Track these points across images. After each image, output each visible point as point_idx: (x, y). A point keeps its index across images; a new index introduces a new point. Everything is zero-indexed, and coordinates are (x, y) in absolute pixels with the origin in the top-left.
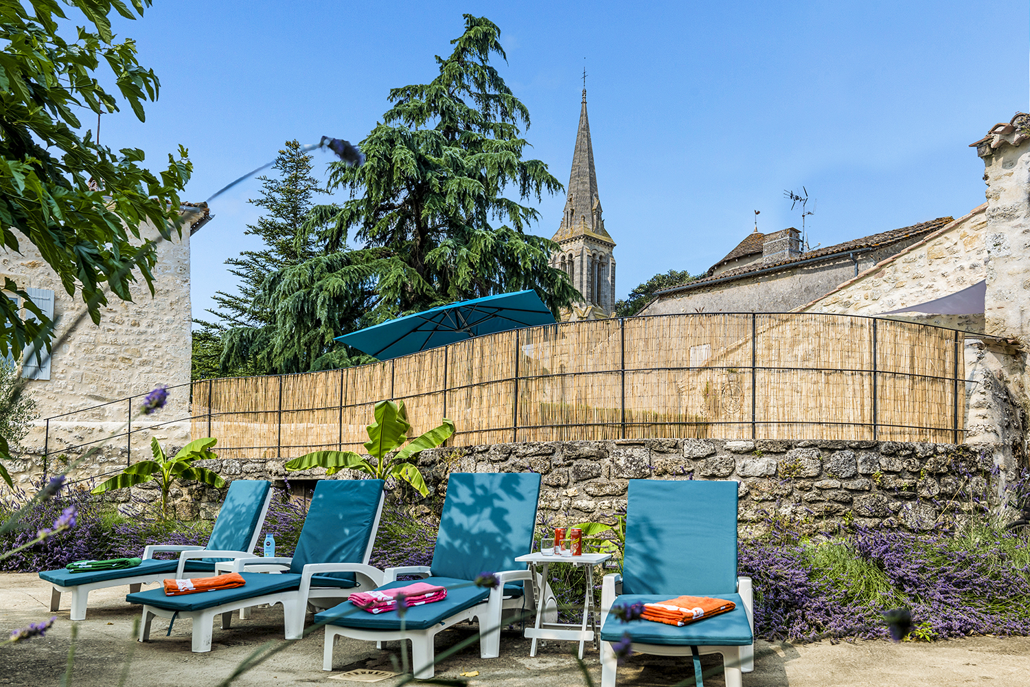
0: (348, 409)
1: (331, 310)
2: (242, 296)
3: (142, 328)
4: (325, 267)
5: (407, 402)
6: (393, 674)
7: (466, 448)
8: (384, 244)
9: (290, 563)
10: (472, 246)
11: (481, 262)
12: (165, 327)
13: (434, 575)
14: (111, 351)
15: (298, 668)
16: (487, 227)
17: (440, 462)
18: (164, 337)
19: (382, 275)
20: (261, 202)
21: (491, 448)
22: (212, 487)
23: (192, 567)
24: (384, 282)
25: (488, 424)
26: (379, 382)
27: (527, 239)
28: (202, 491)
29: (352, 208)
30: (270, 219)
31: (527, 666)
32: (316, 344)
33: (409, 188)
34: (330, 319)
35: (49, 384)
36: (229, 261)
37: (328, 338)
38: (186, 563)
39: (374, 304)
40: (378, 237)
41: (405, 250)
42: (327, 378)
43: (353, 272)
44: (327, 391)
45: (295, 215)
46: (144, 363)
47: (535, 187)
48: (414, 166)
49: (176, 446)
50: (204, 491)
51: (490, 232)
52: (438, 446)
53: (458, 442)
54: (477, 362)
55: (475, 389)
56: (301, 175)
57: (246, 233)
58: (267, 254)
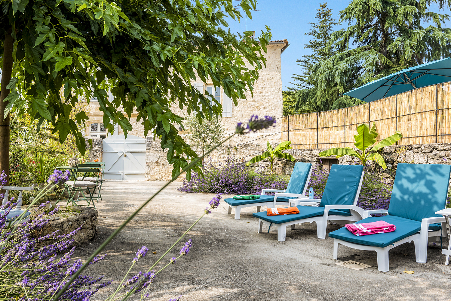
0: (348, 127)
1: (342, 77)
2: (303, 75)
3: (263, 94)
4: (339, 59)
5: (376, 123)
6: (368, 266)
7: (408, 146)
8: (366, 44)
9: (320, 202)
10: (412, 39)
11: (417, 46)
12: (272, 93)
13: (390, 214)
14: (253, 104)
15: (322, 256)
16: (420, 28)
17: (394, 152)
18: (272, 97)
19: (366, 59)
20: (310, 33)
21: (423, 146)
22: (290, 161)
23: (279, 200)
24: (367, 62)
25: (421, 133)
26: (363, 113)
27: (443, 30)
28: (286, 162)
29: (351, 30)
30: (314, 41)
31: (443, 271)
32: (336, 94)
33: (378, 15)
34: (341, 82)
35: (232, 118)
36: (298, 61)
37: (341, 91)
38: (277, 198)
39: (362, 73)
40: (363, 41)
41: (377, 46)
42: (338, 113)
43: (352, 59)
44: (338, 118)
45: (325, 36)
46: (265, 108)
47: (447, 3)
48: (380, 5)
49: (277, 142)
50: (287, 162)
51: (422, 30)
52: (393, 144)
53: (404, 143)
54: (413, 102)
55: (413, 116)
56: (328, 19)
57: (305, 48)
58: (313, 56)
